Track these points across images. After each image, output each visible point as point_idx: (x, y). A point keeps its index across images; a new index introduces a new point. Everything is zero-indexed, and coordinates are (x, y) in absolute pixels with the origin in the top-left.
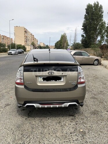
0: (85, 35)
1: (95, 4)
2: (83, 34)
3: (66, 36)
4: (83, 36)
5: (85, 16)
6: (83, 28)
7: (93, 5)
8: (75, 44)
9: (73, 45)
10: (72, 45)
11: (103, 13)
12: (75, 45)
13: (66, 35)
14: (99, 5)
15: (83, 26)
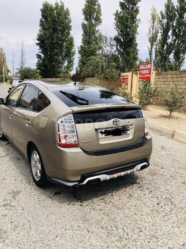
0: (42, 55)
1: (57, 4)
2: (40, 54)
3: (4, 54)
4: (39, 56)
5: (41, 21)
6: (38, 42)
7: (54, 6)
8: (22, 69)
9: (20, 71)
10: (18, 71)
11: (70, 22)
12: (24, 71)
13: (3, 52)
14: (65, 8)
15: (38, 40)
